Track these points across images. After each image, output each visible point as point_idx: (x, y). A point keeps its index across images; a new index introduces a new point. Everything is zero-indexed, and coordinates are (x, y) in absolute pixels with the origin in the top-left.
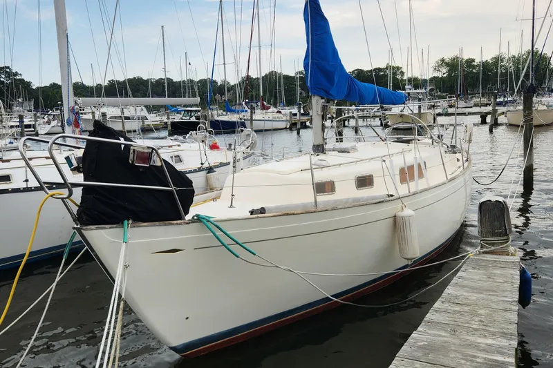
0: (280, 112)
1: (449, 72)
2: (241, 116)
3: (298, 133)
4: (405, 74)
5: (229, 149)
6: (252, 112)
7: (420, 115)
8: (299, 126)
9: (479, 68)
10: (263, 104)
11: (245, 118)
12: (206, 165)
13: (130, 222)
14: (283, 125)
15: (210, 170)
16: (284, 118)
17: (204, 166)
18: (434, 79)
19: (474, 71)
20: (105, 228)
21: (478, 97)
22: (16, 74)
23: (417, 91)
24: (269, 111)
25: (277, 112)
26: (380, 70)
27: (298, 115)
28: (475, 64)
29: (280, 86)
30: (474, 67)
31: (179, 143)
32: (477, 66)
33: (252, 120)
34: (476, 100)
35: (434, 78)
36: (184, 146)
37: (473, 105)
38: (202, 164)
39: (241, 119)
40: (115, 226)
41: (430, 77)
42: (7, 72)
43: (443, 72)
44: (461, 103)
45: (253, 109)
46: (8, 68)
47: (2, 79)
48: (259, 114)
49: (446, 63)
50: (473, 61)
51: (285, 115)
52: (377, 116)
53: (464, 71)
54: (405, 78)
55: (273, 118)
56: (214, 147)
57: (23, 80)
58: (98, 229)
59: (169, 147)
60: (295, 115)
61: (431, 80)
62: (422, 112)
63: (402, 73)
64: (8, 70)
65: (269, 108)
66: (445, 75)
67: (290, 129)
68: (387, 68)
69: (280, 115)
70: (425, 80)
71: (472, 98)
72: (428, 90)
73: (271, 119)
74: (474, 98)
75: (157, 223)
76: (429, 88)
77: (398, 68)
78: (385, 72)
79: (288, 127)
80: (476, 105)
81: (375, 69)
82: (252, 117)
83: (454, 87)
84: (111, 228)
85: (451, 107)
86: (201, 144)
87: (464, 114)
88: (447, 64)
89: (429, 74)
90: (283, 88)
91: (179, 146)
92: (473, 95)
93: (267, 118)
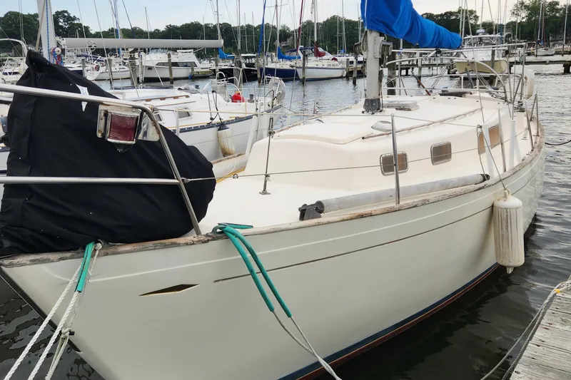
0: (336, 60)
1: (529, 16)
2: (293, 63)
3: (354, 83)
4: (480, 18)
5: (251, 101)
6: (304, 59)
7: (493, 63)
8: (355, 75)
9: (564, 12)
10: (317, 50)
11: (297, 65)
12: (217, 120)
13: (99, 246)
14: (338, 73)
15: (222, 126)
16: (340, 66)
17: (214, 122)
18: (511, 25)
19: (558, 15)
20: (48, 261)
21: (562, 44)
22: (74, 18)
23: (492, 36)
24: (324, 57)
25: (333, 59)
26: (451, 14)
27: (355, 63)
28: (559, 7)
29: (341, 31)
30: (558, 10)
31: (187, 94)
32: (561, 9)
33: (304, 68)
34: (559, 47)
35: (512, 23)
36: (193, 97)
37: (554, 52)
38: (212, 119)
39: (292, 67)
40: (68, 254)
41: (507, 22)
42: (65, 16)
43: (523, 16)
44: (541, 51)
45: (305, 56)
46: (66, 12)
47: (60, 24)
48: (312, 62)
49: (525, 6)
50: (557, 3)
51: (340, 63)
52: (444, 65)
53: (546, 15)
54: (479, 23)
55: (328, 65)
56: (236, 98)
57: (81, 24)
58: (34, 262)
59: (175, 98)
60: (352, 62)
61: (508, 25)
62: (496, 59)
63: (476, 17)
64: (66, 15)
65: (324, 54)
66: (524, 20)
67: (347, 77)
68: (459, 12)
69: (336, 62)
70: (501, 26)
71: (554, 45)
72: (504, 36)
73: (326, 66)
74: (557, 45)
75: (150, 244)
76: (505, 34)
77: (472, 12)
78: (457, 16)
79: (344, 75)
80: (557, 53)
81: (446, 13)
82: (304, 64)
83: (533, 33)
84: (61, 259)
85: (529, 54)
86: (211, 95)
87: (544, 63)
88: (527, 7)
89: (507, 19)
90: (344, 33)
91: (187, 96)
92: (555, 41)
93: (320, 66)
